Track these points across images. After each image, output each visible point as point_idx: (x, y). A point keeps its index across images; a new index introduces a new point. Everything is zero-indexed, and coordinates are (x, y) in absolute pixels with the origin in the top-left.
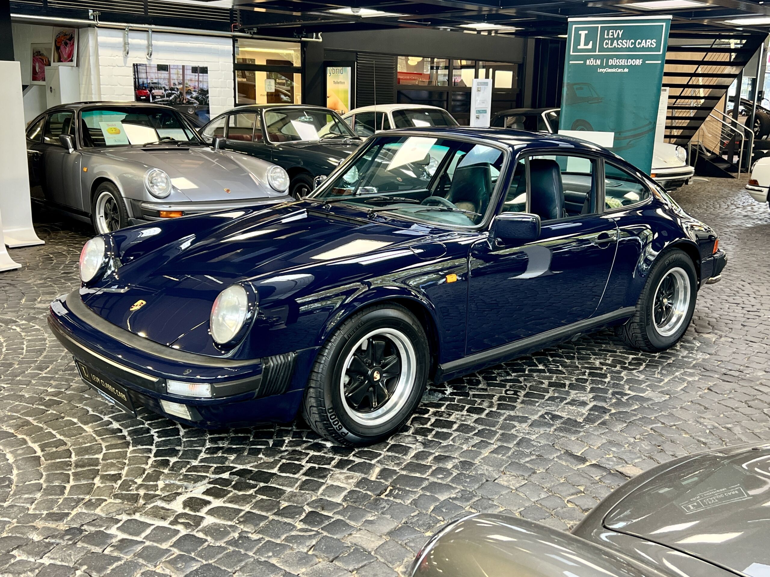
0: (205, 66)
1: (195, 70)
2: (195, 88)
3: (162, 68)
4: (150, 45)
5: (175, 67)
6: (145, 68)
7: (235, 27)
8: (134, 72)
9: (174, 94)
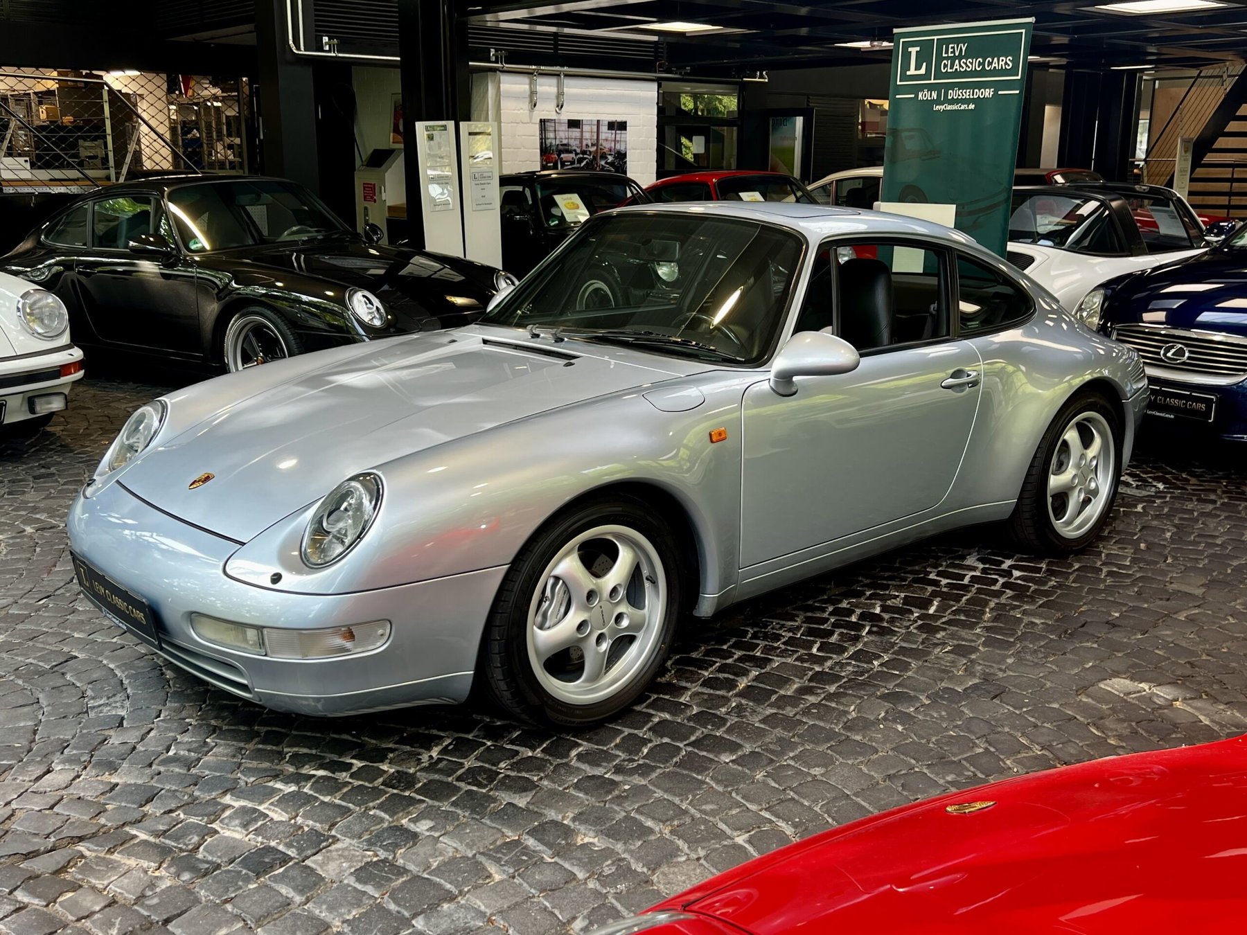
0: (624, 120)
1: (611, 126)
2: (610, 150)
3: (574, 124)
4: (560, 94)
5: (589, 123)
6: (553, 124)
7: (660, 66)
8: (541, 130)
9: (586, 158)
